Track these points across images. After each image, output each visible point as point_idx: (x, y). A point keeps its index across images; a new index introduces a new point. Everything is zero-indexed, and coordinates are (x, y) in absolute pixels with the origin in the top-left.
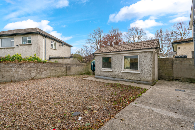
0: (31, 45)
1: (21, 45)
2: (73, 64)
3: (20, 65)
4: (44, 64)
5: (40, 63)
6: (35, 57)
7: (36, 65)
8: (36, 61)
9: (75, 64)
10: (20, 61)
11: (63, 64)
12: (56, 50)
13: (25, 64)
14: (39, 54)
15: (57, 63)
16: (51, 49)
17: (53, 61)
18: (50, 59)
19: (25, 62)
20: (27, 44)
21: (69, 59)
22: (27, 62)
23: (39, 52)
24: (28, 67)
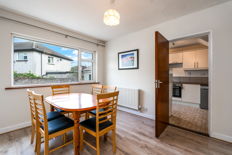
0: (27, 61)
1: (17, 61)
2: (68, 79)
3: (16, 81)
4: (38, 80)
5: (34, 79)
6: (30, 74)
7: (31, 81)
8: (31, 77)
9: (70, 80)
10: (16, 77)
11: (57, 79)
12: (54, 65)
13: (20, 80)
14: (35, 70)
15: (51, 79)
16: (48, 64)
17: (49, 76)
18: (47, 74)
19: (20, 79)
20: (24, 60)
21: (65, 74)
22: (22, 78)
23: (35, 68)
24: (24, 82)
